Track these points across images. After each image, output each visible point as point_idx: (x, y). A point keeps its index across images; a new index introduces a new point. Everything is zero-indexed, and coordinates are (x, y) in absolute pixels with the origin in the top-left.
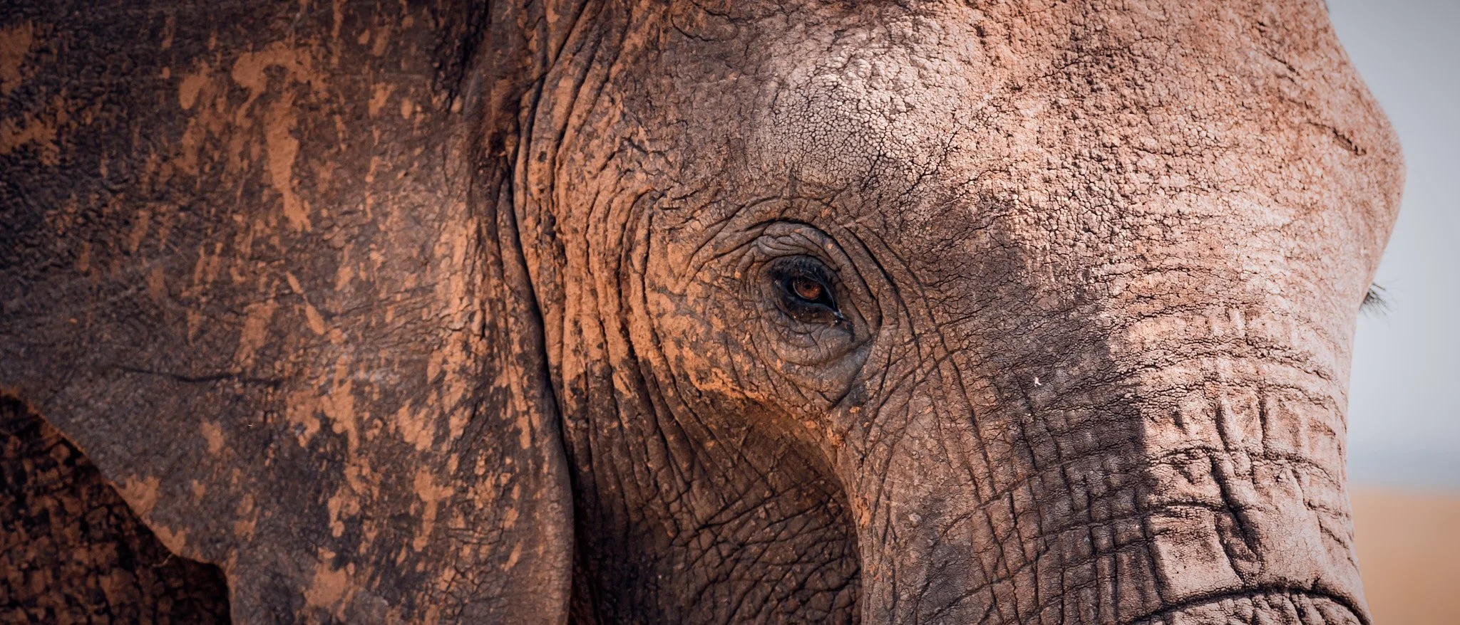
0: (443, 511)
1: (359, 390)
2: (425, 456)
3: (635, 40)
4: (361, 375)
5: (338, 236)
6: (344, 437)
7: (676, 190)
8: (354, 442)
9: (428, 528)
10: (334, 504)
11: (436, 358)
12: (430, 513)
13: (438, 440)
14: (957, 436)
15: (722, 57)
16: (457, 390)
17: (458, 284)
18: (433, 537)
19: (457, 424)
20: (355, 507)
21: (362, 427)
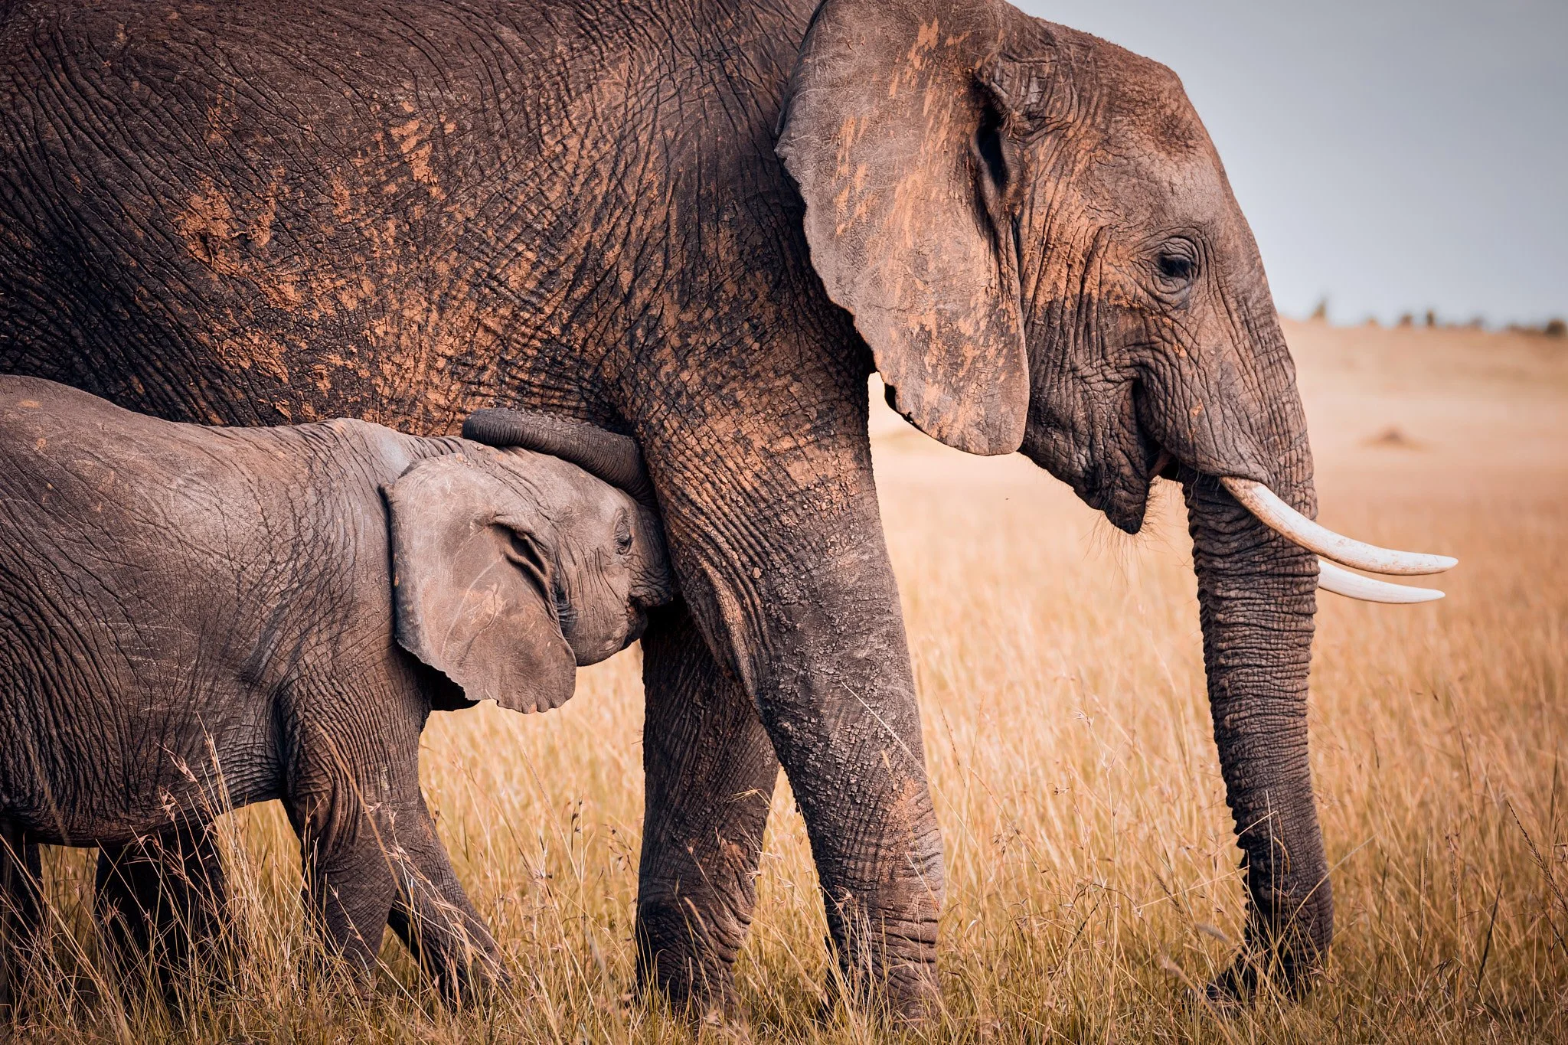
0: (975, 360)
1: (939, 312)
2: (970, 338)
3: (1079, 167)
4: (941, 306)
5: (926, 251)
6: (930, 332)
7: (1126, 224)
8: (935, 333)
9: (966, 367)
10: (927, 360)
11: (974, 299)
12: (969, 361)
13: (976, 331)
14: (1224, 320)
15: (1125, 172)
16: (982, 311)
17: (983, 268)
18: (969, 371)
19: (983, 325)
20: (934, 361)
21: (939, 327)
